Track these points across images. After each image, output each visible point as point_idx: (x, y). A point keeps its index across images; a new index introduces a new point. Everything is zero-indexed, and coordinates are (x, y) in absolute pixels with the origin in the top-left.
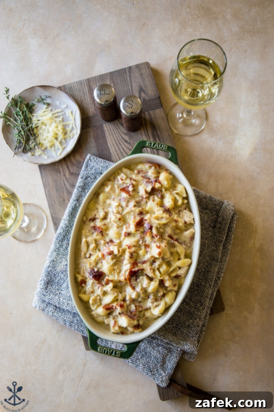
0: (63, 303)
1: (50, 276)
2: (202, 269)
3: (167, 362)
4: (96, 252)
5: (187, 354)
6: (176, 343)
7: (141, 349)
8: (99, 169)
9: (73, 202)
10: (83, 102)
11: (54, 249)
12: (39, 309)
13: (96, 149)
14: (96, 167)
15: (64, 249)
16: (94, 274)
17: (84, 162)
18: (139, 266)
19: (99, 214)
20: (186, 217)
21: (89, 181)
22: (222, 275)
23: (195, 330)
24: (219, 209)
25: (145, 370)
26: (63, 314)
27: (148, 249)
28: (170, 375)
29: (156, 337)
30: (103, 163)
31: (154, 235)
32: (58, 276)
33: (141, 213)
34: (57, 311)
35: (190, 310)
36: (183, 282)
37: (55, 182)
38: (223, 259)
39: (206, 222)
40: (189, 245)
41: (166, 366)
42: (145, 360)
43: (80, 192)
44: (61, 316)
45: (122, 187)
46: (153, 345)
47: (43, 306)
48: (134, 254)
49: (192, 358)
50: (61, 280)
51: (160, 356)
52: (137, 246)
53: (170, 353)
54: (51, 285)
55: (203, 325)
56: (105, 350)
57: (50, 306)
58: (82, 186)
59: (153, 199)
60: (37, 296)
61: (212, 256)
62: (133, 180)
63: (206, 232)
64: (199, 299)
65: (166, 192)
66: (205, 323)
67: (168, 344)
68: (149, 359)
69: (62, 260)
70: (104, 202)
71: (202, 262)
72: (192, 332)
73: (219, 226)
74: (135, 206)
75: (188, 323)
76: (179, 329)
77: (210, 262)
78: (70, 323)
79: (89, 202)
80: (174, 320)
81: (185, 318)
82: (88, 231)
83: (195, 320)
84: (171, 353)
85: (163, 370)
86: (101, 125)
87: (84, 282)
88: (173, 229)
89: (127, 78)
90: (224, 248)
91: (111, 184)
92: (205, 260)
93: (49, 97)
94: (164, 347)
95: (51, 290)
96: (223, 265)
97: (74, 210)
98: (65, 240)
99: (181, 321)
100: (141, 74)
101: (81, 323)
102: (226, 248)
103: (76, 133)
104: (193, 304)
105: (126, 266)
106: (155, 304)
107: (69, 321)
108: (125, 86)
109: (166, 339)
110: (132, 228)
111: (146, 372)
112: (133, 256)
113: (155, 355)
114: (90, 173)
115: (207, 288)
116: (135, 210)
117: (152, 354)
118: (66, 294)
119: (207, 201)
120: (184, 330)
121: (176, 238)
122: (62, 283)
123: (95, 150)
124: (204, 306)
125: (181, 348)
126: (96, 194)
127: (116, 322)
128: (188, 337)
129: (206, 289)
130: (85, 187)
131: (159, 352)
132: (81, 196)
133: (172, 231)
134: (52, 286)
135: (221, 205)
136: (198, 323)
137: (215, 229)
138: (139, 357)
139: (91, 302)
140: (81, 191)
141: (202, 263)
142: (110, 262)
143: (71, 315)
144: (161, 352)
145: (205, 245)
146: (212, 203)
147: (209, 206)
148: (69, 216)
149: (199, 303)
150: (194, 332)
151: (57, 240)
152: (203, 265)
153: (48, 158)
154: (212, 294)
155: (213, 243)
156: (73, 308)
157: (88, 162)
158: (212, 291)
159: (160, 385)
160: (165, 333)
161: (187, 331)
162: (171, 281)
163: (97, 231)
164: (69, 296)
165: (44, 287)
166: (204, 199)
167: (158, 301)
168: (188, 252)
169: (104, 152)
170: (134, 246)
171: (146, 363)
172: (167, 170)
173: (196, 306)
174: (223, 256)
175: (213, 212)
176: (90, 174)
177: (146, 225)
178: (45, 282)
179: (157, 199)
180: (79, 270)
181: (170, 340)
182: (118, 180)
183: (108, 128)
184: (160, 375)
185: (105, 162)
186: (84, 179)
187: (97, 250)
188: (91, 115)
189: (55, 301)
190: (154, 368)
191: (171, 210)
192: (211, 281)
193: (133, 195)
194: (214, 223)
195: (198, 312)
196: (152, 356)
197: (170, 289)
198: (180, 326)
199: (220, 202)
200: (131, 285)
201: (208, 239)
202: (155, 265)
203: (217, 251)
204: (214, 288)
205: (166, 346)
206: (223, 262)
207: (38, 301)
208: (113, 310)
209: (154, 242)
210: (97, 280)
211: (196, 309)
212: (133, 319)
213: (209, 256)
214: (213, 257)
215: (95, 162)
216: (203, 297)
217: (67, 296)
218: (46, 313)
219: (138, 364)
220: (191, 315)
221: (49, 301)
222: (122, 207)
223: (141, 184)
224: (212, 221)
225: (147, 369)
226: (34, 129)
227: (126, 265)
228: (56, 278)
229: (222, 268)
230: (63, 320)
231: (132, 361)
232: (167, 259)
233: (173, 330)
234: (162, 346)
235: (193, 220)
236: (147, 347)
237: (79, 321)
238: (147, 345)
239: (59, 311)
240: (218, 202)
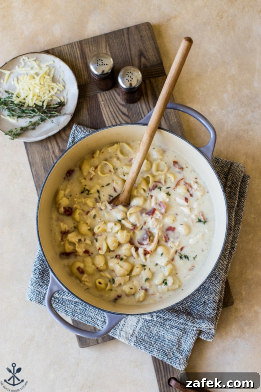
1: (44, 265)
3: (183, 344)
5: (204, 334)
6: (192, 322)
7: (154, 334)
22: (236, 244)
23: (212, 307)
24: (228, 171)
25: (160, 355)
26: (64, 304)
28: (188, 357)
34: (56, 303)
38: (236, 227)
41: (182, 349)
42: (159, 345)
44: (61, 307)
46: (166, 327)
47: (39, 299)
49: (209, 338)
51: (175, 339)
53: (185, 334)
68: (164, 343)
72: (209, 309)
73: (228, 190)
75: (204, 299)
76: (194, 307)
83: (211, 295)
84: (187, 334)
85: (180, 353)
86: (95, 95)
90: (236, 215)
94: (179, 328)
95: (48, 279)
96: (236, 234)
99: (196, 298)
101: (84, 312)
102: (238, 215)
109: (181, 319)
111: (161, 357)
113: (169, 338)
115: (221, 260)
117: (166, 337)
120: (200, 308)
124: (220, 278)
125: (198, 327)
131: (173, 335)
135: (229, 167)
136: (215, 298)
138: (153, 343)
143: (72, 304)
146: (219, 165)
149: (213, 276)
157: (74, 133)
159: (178, 368)
161: (203, 308)
165: (40, 277)
171: (160, 347)
173: (210, 280)
174: (236, 224)
175: (221, 176)
178: (40, 271)
181: (186, 320)
183: (104, 99)
184: (177, 358)
190: (170, 351)
195: (214, 286)
196: (166, 340)
198: (195, 305)
205: (181, 327)
206: (235, 231)
207: (32, 293)
211: (211, 284)
215: (82, 132)
218: (43, 305)
219: (152, 349)
220: (206, 291)
225: (163, 354)
229: (235, 237)
231: (145, 347)
234: (175, 327)
236: (160, 330)
237: (83, 310)
238: (160, 328)
239: (58, 302)
240: (225, 163)
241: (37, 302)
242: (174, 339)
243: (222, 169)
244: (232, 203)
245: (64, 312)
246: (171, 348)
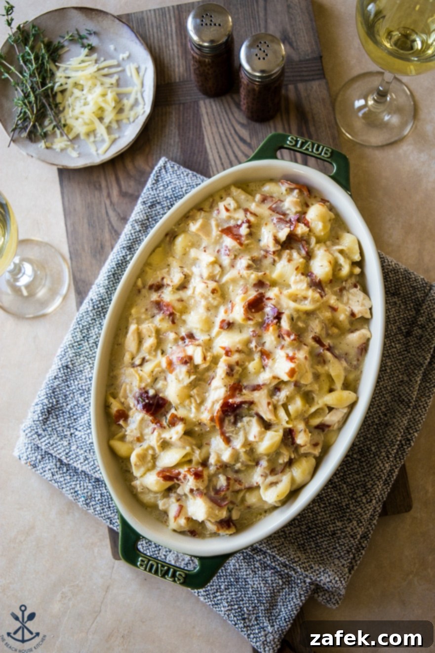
0: (77, 456)
1: (55, 398)
2: (373, 418)
3: (279, 604)
4: (156, 356)
5: (323, 593)
6: (303, 567)
7: (229, 571)
8: (182, 188)
9: (119, 250)
10: (163, 52)
11: (70, 342)
12: (26, 463)
13: (179, 150)
14: (176, 184)
15: (91, 345)
16: (147, 401)
17: (151, 172)
18: (244, 394)
19: (171, 276)
20: (355, 302)
21: (158, 212)
22: (416, 434)
23: (346, 545)
24: (423, 298)
25: (232, 615)
26: (75, 478)
27: (267, 361)
28: (283, 633)
29: (263, 549)
30: (191, 178)
31: (283, 332)
32: (72, 400)
33: (260, 284)
34: (61, 472)
35: (340, 501)
36: (333, 440)
37: (88, 207)
38: (422, 402)
39: (392, 322)
40: (355, 363)
41: (276, 612)
43: (137, 232)
44: (68, 483)
45: (226, 226)
46: (254, 565)
47: (34, 459)
48: (237, 368)
49: (332, 603)
50: (78, 407)
51: (267, 590)
52: (246, 351)
53: (288, 585)
54: (56, 415)
55: (364, 536)
56: (152, 566)
57: (49, 460)
58: (142, 221)
59: (288, 256)
60: (24, 434)
61: (398, 393)
62: (251, 213)
63: (391, 343)
64: (361, 481)
65: (318, 245)
66: (369, 531)
67: (285, 566)
68: (243, 593)
69: (85, 366)
70: (185, 253)
71: (376, 403)
72: (339, 548)
73: (418, 333)
74: (249, 267)
75: (333, 527)
76: (312, 537)
77: (391, 405)
78: (86, 500)
79: (154, 251)
80: (304, 517)
81: (328, 515)
82: (143, 310)
83: (349, 523)
84: (290, 586)
85: (269, 620)
87: (124, 415)
88: (325, 324)
89: (258, 12)
90: (424, 380)
91: (203, 218)
92: (381, 401)
93: (95, 33)
94: (277, 572)
95: (55, 425)
96: (419, 415)
97: (120, 266)
98: (95, 327)
99: (319, 521)
100: (289, 7)
101: (108, 502)
102: (429, 381)
103: (142, 112)
104: (348, 489)
105: (217, 391)
106: (271, 479)
107: (86, 495)
108: (253, 30)
109: (283, 555)
110: (238, 314)
111: (232, 619)
112: (235, 371)
113: (255, 586)
114: (162, 194)
115: (380, 460)
116: (249, 277)
117: (250, 582)
118: (85, 439)
119: (400, 278)
120: (323, 542)
121: (329, 345)
122: (78, 415)
123: (177, 152)
124: (372, 495)
125: (314, 579)
126: (170, 236)
127: (181, 507)
128: (330, 557)
129: (378, 460)
130: (148, 224)
131: (264, 582)
132: (137, 241)
133: (323, 328)
134: (57, 418)
135: (426, 291)
136: (355, 531)
137: (409, 338)
138: (223, 587)
139: (133, 459)
140: (140, 231)
141: (376, 406)
142: (183, 379)
143: (90, 483)
144: (270, 582)
145: (386, 370)
146: (408, 284)
147: (402, 290)
148: (109, 279)
149: (360, 487)
150: (343, 547)
151: (79, 324)
152: (376, 411)
153: (79, 157)
154: (391, 472)
155: (403, 367)
156: (95, 468)
157: (160, 173)
158: (391, 466)
159: (259, 650)
160: (283, 544)
161: (329, 544)
162: (310, 434)
163: (162, 312)
164: (90, 444)
165: (41, 418)
166: (392, 274)
167: (276, 474)
168: (352, 377)
169: (195, 157)
170: (238, 351)
171: (234, 599)
172: (324, 201)
173: (353, 494)
174: (421, 396)
175: (409, 304)
176: (160, 198)
177: (269, 310)
178: (44, 409)
179: (298, 258)
180: (115, 389)
181: (291, 559)
182: (218, 210)
184: (262, 630)
185: (196, 175)
186: (147, 205)
187: (159, 352)
188: (177, 80)
189: (61, 449)
190: (251, 612)
191: (324, 285)
192: (390, 444)
193: (248, 245)
194: (408, 327)
195: (358, 507)
196: (249, 588)
197: (306, 452)
198: (314, 532)
199: (426, 283)
200: (223, 434)
201: (393, 358)
202: (278, 396)
203: (409, 383)
204: (396, 461)
205: (282, 571)
206: (419, 408)
207: (25, 446)
208: (179, 482)
209: (283, 347)
210: (152, 415)
211: (353, 501)
212: (220, 506)
213: (391, 392)
214: (400, 395)
215: (173, 173)
216: (371, 477)
217: (86, 442)
218: (39, 472)
219: (218, 600)
220: (340, 513)
221: (48, 448)
222: (221, 266)
223: (266, 224)
224: (404, 321)
225: (237, 614)
226: (56, 94)
227: (216, 388)
228: (69, 403)
229: (417, 420)
230: (72, 491)
231: (207, 593)
232: (306, 385)
233: (299, 538)
234: (272, 569)
235: (369, 311)
236: (241, 567)
237: (106, 497)
238: (241, 562)
239: (66, 472)
240: (421, 283)
241: (28, 464)
242: (264, 591)
243: (412, 292)
244: (419, 356)
245: (72, 493)
246: (256, 606)
